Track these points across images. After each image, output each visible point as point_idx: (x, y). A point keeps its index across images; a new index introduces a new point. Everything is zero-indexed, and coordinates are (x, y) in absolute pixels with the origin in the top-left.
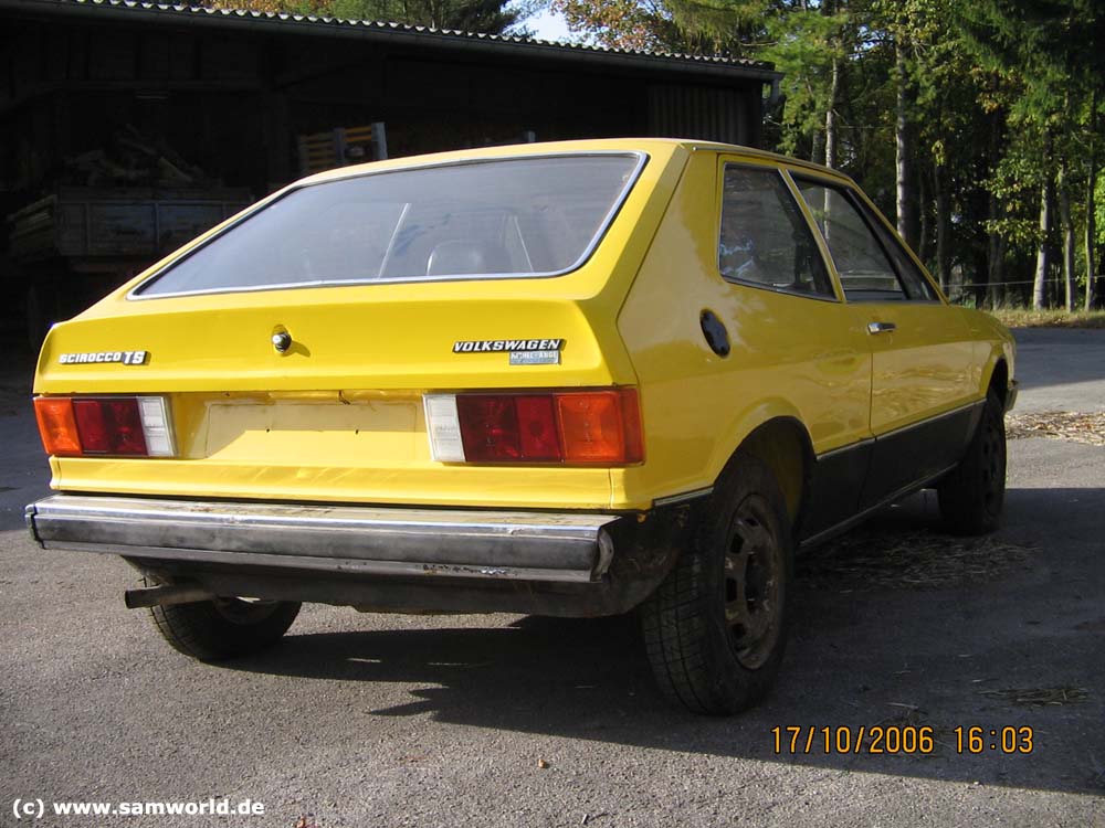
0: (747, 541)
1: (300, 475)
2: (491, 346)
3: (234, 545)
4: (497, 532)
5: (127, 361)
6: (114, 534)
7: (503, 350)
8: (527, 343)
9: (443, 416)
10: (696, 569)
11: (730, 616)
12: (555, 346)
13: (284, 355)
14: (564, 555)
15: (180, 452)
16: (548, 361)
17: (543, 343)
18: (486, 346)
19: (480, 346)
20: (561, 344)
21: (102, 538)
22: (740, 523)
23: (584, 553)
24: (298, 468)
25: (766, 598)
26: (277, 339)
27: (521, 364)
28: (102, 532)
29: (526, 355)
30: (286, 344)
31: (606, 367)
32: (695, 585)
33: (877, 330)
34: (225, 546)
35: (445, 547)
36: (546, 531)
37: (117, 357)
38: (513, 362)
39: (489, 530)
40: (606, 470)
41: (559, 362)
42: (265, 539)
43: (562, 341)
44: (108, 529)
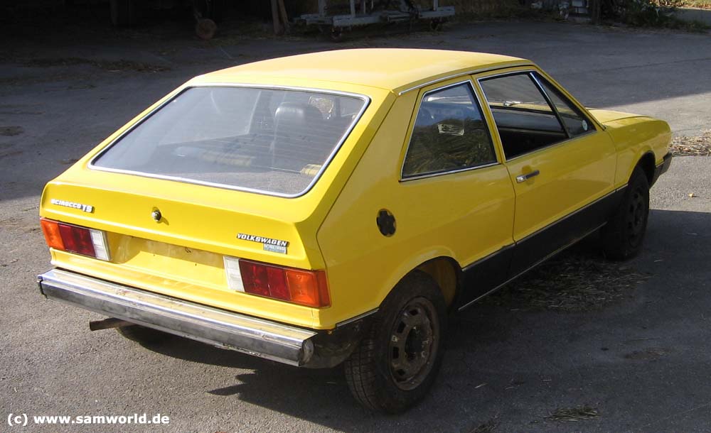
0: (407, 326)
1: (166, 283)
2: (255, 239)
3: (135, 316)
4: (256, 334)
5: (84, 209)
6: (78, 299)
7: (260, 242)
8: (271, 240)
9: (233, 269)
10: (371, 347)
11: (395, 366)
12: (285, 245)
13: (158, 223)
14: (286, 352)
15: (113, 258)
16: (281, 252)
17: (279, 242)
18: (252, 238)
19: (250, 238)
20: (288, 244)
21: (74, 300)
22: (406, 314)
23: (296, 354)
24: (165, 279)
25: (422, 350)
26: (154, 214)
27: (269, 250)
28: (74, 297)
29: (271, 246)
30: (159, 217)
31: (308, 260)
32: (369, 355)
33: (522, 179)
34: (131, 316)
35: (232, 338)
36: (279, 338)
37: (79, 206)
38: (265, 249)
39: (252, 332)
40: (310, 309)
41: (287, 253)
42: (149, 316)
43: (288, 243)
44: (77, 296)
